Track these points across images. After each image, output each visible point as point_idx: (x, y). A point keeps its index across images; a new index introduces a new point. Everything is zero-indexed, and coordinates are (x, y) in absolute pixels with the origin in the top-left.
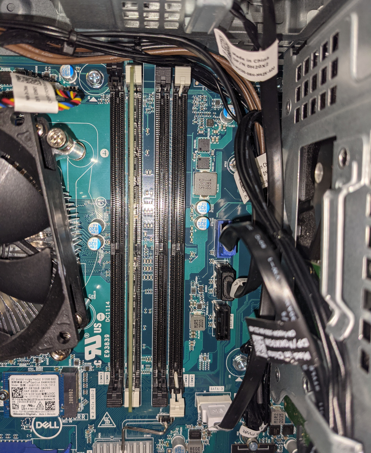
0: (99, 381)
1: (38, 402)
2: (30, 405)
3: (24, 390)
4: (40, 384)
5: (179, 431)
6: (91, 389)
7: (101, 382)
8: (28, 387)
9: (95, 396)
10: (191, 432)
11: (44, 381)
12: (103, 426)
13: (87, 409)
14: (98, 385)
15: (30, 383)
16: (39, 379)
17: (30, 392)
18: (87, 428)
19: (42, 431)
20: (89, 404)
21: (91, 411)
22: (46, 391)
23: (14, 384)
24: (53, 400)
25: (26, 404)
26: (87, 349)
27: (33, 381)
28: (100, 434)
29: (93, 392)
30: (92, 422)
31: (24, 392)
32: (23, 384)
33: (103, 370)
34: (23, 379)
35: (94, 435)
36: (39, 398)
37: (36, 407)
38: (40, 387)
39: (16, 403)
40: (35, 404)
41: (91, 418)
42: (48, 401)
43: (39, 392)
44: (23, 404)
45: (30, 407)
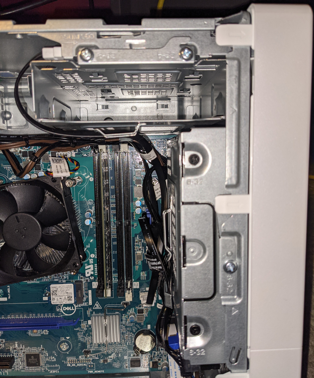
0: (93, 287)
1: (64, 297)
2: (60, 298)
3: (57, 291)
4: (65, 288)
5: (132, 310)
6: (89, 291)
7: (94, 287)
8: (59, 290)
9: (91, 294)
10: (138, 310)
11: (67, 287)
12: (96, 308)
13: (87, 300)
14: (92, 288)
15: (60, 288)
16: (65, 286)
17: (60, 292)
18: (88, 309)
19: (66, 312)
20: (88, 297)
21: (89, 301)
22: (68, 291)
23: (53, 288)
24: (71, 296)
25: (59, 298)
26: (86, 271)
27: (62, 287)
28: (94, 312)
29: (90, 292)
30: (90, 306)
31: (57, 292)
32: (57, 288)
33: (95, 281)
34: (57, 286)
35: (92, 313)
36: (64, 295)
37: (63, 299)
38: (65, 290)
39: (54, 298)
40: (63, 298)
41: (90, 304)
42: (69, 296)
43: (64, 292)
44: (57, 298)
45: (60, 299)
